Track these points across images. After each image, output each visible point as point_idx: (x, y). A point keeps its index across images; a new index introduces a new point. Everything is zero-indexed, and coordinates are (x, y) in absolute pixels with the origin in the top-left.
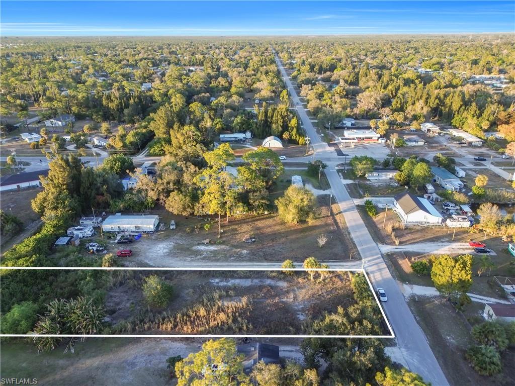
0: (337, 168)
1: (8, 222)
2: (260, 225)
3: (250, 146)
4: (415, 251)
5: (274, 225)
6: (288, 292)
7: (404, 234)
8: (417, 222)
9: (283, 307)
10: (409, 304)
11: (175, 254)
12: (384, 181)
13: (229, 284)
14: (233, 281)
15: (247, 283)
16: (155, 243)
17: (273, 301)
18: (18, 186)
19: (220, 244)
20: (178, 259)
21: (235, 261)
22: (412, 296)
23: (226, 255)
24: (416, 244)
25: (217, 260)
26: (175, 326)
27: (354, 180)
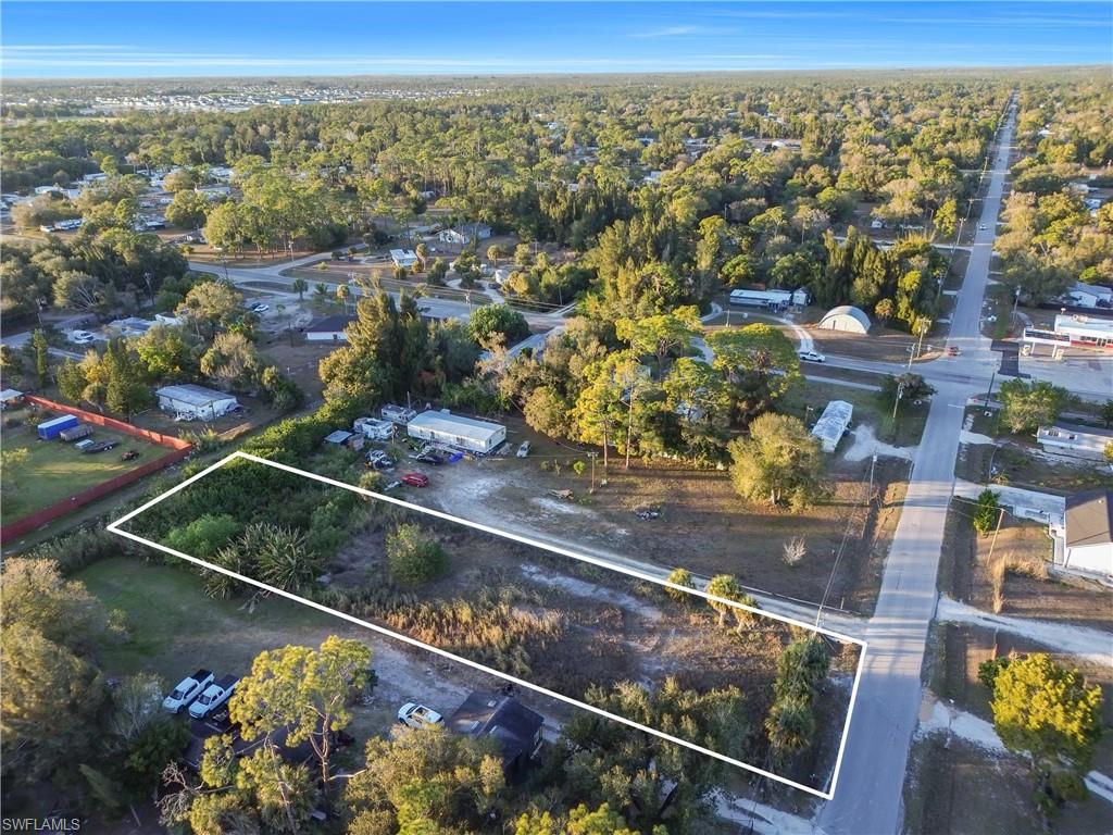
0: (970, 402)
1: (281, 389)
2: (690, 488)
3: (789, 322)
4: (1035, 639)
5: (720, 496)
6: (651, 632)
7: (1039, 591)
8: (1100, 574)
9: (621, 656)
10: (915, 748)
11: (496, 501)
12: (1085, 456)
13: (551, 582)
14: (561, 579)
15: (583, 590)
16: (476, 475)
17: (608, 639)
18: (335, 336)
19: (586, 505)
20: (495, 512)
21: (591, 544)
22: (940, 734)
23: (581, 527)
24: (1054, 624)
25: (558, 534)
26: (411, 624)
27: (996, 438)
